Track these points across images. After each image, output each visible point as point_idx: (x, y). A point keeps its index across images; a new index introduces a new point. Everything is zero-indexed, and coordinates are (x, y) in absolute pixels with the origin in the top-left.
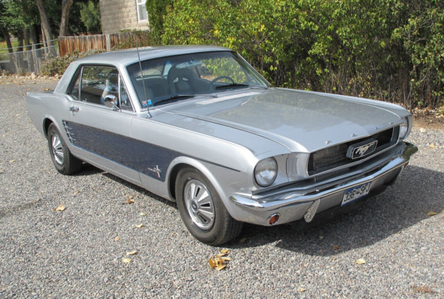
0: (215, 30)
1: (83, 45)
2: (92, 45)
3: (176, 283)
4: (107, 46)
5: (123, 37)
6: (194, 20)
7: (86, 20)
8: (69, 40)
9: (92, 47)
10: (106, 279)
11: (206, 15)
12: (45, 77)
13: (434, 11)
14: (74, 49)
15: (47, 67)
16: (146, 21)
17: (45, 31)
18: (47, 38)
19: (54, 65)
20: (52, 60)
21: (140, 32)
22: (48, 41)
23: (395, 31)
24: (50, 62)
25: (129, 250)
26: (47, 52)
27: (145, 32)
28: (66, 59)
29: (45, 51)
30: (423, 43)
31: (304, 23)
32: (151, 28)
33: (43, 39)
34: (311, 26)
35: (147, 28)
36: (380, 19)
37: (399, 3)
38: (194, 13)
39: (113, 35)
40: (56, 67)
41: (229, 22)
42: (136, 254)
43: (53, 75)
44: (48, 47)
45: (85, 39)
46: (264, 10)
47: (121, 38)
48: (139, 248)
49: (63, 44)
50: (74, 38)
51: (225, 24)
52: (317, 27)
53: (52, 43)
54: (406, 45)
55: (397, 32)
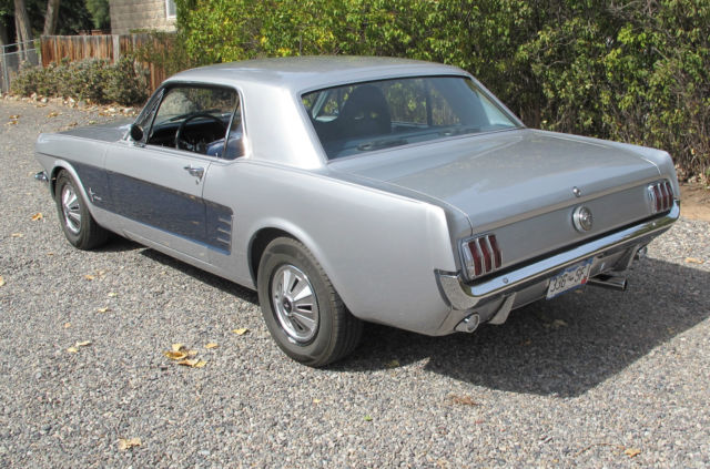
0: (262, 36)
1: (78, 49)
2: (92, 51)
3: (132, 383)
4: (115, 53)
5: (140, 41)
6: (231, 19)
7: (96, 10)
8: (57, 41)
9: (92, 55)
10: (39, 375)
11: (250, 13)
12: (16, 97)
13: (575, 21)
14: (63, 55)
15: (20, 82)
16: (174, 18)
17: (22, 26)
18: (24, 36)
19: (30, 79)
20: (29, 71)
21: (163, 34)
22: (26, 41)
23: (521, 48)
24: (24, 73)
25: (81, 340)
26: (24, 59)
27: (171, 35)
28: (50, 71)
29: (21, 56)
30: (561, 68)
31: (388, 30)
32: (179, 28)
33: (18, 38)
34: (399, 35)
35: (173, 29)
36: (500, 30)
37: (525, 8)
38: (231, 9)
39: (124, 37)
40: (34, 83)
41: (280, 25)
42: (89, 345)
43: (28, 94)
44: (26, 50)
45: (81, 40)
46: (332, 9)
47: (136, 41)
48: (95, 337)
49: (48, 47)
50: (65, 39)
51: (275, 28)
52: (408, 38)
53: (31, 45)
54: (536, 69)
55: (524, 50)
